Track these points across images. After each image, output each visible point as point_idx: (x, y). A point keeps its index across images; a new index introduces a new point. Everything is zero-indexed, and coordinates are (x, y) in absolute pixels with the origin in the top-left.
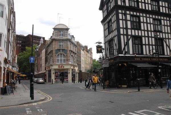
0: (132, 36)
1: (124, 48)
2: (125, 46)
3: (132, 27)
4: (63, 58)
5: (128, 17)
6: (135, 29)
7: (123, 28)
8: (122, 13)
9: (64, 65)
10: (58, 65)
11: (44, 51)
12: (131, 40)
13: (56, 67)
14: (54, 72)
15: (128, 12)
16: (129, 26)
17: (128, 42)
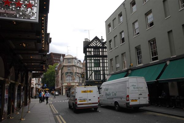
0: (94, 71)
1: (89, 77)
2: (90, 76)
3: (95, 66)
4: (70, 78)
5: (93, 61)
6: (96, 67)
7: (89, 67)
8: (89, 59)
9: (71, 82)
10: (67, 83)
11: (60, 71)
12: (94, 73)
13: (66, 84)
14: (65, 87)
15: (93, 58)
16: (93, 66)
17: (92, 74)
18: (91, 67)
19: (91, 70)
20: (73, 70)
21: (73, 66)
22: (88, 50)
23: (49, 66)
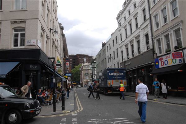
4: (87, 77)
10: (86, 80)
14: (84, 83)
17: (95, 77)
18: (95, 73)
19: (95, 75)
20: (89, 72)
21: (89, 70)
22: (93, 64)
23: (75, 66)
